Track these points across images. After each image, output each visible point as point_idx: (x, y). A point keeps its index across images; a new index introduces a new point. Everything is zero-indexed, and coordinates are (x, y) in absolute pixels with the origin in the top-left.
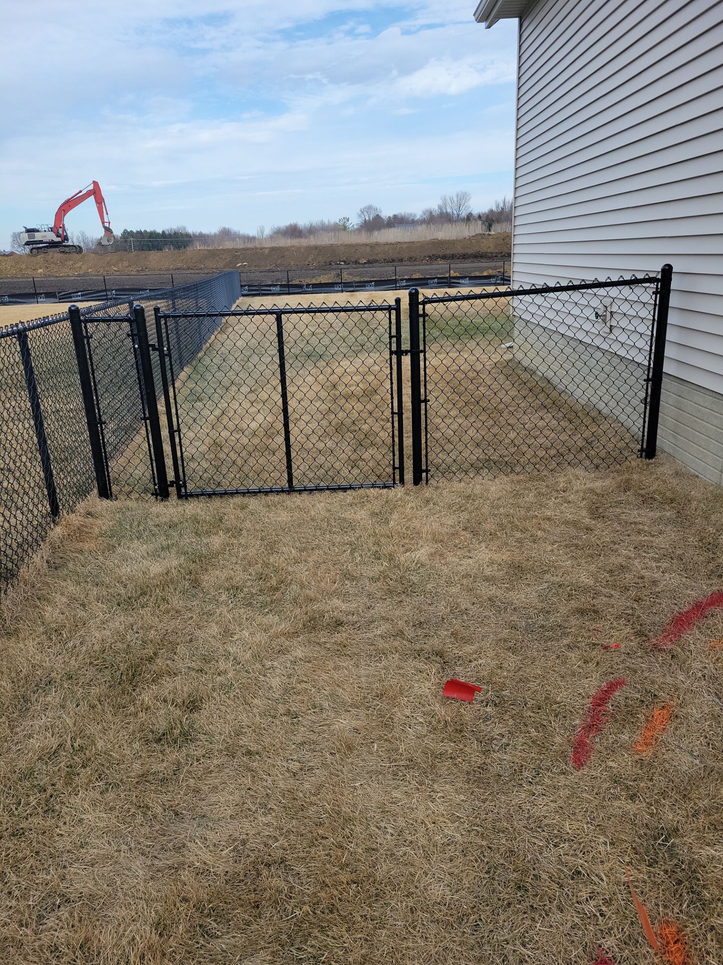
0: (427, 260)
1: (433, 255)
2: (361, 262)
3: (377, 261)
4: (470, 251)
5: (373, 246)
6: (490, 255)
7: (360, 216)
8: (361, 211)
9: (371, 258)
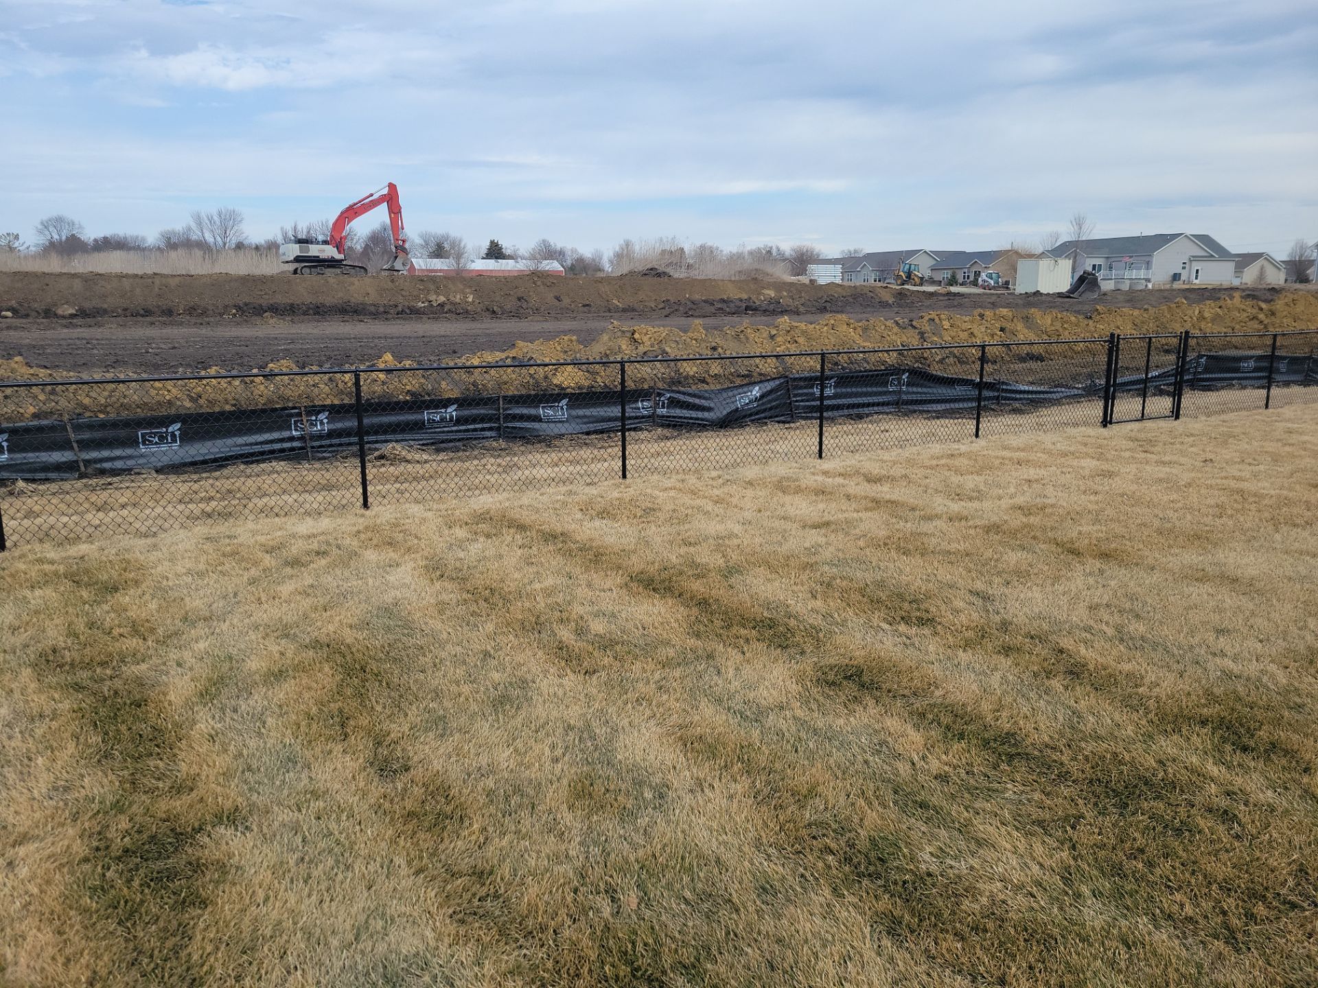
0: (234, 315)
1: (246, 304)
2: (60, 312)
3: (105, 312)
4: (329, 301)
5: (91, 279)
6: (372, 309)
7: (40, 232)
8: (42, 223)
9: (87, 305)
